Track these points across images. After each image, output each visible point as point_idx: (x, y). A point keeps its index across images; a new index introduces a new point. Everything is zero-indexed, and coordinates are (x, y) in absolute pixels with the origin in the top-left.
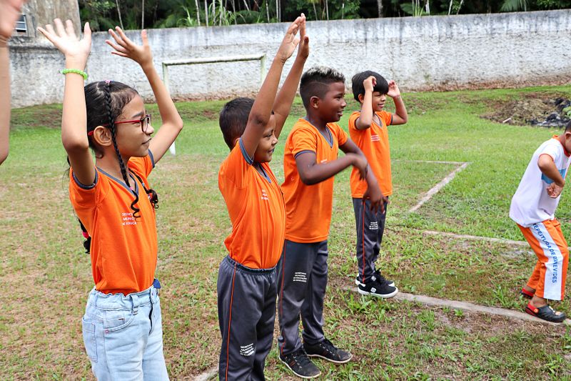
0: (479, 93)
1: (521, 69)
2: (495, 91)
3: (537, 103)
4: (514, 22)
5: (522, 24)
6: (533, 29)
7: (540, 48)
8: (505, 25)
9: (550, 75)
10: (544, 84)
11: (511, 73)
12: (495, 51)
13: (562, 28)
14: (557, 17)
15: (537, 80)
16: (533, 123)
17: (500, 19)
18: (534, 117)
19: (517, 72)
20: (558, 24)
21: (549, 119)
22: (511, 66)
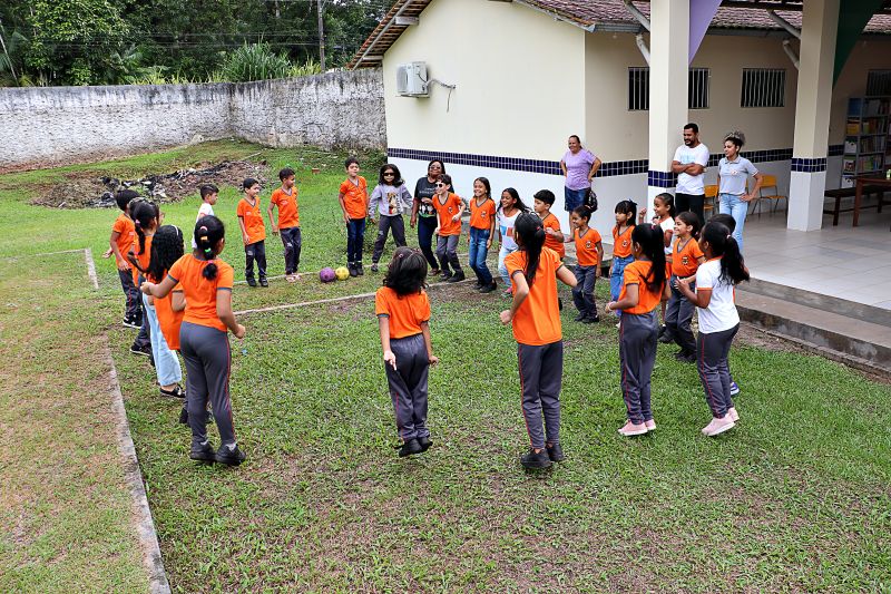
0: (15, 177)
1: (55, 148)
2: (31, 173)
3: (87, 183)
4: (36, 97)
5: (44, 99)
6: (58, 105)
7: (70, 124)
8: (26, 100)
9: (85, 152)
10: (81, 162)
11: (44, 152)
12: (21, 129)
13: (86, 104)
14: (80, 94)
15: (73, 157)
16: (90, 204)
17: (19, 94)
18: (88, 199)
19: (50, 151)
20: (81, 101)
21: (103, 199)
22: (42, 144)
